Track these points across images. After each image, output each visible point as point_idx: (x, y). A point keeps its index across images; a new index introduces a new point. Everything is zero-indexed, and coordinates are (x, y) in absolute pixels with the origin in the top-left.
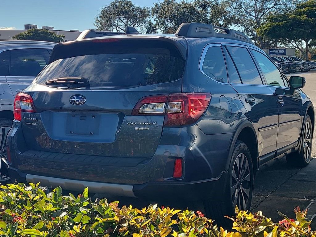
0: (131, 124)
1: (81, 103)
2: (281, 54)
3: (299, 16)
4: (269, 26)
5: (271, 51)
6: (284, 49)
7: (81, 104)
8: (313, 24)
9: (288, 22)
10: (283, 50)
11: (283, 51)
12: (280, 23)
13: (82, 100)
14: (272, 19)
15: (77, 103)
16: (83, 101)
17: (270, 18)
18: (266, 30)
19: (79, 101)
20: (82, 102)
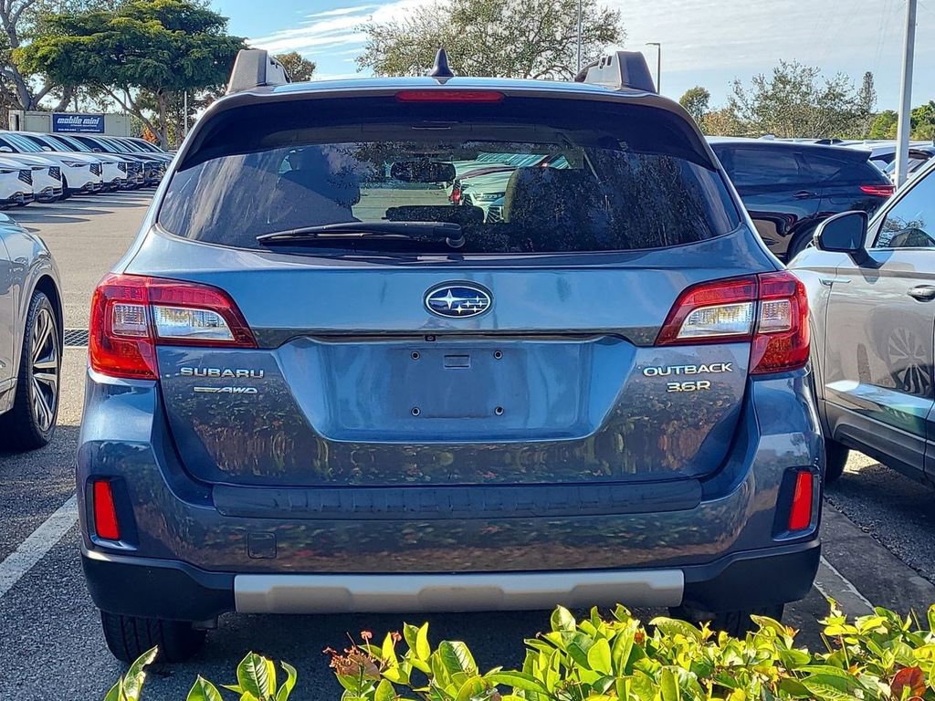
0: (656, 373)
1: (475, 309)
2: (90, 129)
3: (139, 22)
4: (53, 45)
5: (60, 121)
6: (99, 116)
7: (473, 312)
8: (180, 47)
9: (109, 37)
10: (95, 117)
11: (97, 121)
12: (85, 39)
13: (477, 299)
14: (59, 23)
15: (459, 309)
16: (481, 304)
17: (51, 21)
18: (45, 58)
19: (468, 304)
20: (478, 307)
